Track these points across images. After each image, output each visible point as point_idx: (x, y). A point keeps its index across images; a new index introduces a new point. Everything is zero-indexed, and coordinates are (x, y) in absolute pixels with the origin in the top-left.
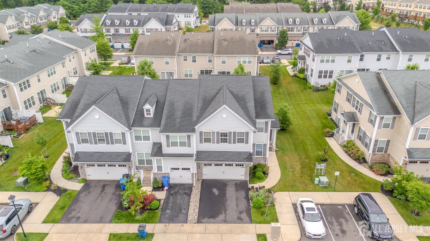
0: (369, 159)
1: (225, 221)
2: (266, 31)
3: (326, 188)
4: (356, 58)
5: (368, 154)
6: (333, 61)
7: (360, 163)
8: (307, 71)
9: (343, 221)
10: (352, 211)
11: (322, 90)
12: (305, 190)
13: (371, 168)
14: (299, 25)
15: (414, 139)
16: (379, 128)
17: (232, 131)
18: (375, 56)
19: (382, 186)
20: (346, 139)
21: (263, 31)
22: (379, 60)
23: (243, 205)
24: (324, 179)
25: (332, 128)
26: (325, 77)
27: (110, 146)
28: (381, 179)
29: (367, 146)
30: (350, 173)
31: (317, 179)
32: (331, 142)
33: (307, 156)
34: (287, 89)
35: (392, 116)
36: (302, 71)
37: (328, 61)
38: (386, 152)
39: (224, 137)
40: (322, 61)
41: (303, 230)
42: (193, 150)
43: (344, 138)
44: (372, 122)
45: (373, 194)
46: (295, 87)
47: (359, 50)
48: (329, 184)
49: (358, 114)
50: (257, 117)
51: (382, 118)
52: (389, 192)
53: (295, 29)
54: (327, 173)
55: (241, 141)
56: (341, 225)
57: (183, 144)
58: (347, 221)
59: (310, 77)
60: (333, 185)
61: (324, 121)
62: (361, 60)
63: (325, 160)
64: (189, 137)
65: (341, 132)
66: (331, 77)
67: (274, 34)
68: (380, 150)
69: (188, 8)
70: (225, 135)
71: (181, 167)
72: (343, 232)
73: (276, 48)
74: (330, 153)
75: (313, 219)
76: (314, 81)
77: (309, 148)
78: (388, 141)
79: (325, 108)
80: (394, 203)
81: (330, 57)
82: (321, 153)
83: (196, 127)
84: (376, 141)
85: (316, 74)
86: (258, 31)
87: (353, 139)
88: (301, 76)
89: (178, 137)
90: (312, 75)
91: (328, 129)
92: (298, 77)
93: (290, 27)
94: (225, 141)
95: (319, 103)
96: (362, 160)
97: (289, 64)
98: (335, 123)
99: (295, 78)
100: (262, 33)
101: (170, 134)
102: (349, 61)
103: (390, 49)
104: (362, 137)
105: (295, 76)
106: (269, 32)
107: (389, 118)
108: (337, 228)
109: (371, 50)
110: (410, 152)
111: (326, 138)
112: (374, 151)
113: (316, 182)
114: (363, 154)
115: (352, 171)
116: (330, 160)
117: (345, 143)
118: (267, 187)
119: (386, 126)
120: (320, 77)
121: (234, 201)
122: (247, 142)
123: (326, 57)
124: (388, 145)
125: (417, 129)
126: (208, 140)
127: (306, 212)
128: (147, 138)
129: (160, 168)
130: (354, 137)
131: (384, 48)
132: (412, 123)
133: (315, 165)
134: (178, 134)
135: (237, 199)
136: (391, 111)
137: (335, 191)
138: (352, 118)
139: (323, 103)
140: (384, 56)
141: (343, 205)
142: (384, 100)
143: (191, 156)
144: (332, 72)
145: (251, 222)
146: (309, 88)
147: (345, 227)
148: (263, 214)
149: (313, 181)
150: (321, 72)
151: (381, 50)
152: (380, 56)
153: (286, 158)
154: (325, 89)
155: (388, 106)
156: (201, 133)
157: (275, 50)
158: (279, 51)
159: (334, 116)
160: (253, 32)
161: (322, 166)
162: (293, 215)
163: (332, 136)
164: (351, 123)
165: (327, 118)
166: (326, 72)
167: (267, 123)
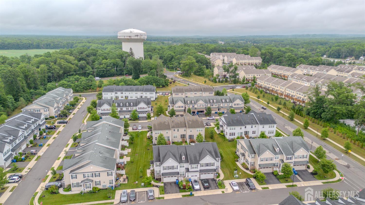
0: (249, 168)
1: (212, 189)
2: (200, 106)
3: (238, 178)
4: (243, 127)
5: (249, 167)
6: (235, 129)
7: (247, 170)
8: (224, 132)
9: (243, 186)
10: (245, 183)
11: (232, 141)
12: (232, 179)
13: (250, 171)
14: (216, 103)
15: (260, 161)
16: (251, 158)
17: (210, 162)
18: (250, 126)
19: (253, 176)
20: (242, 162)
21: (198, 106)
22: (252, 127)
23: (215, 185)
24: (237, 176)
25: (237, 158)
26: (232, 135)
27: (173, 170)
28: (253, 174)
29: (248, 164)
30: (244, 173)
31: (235, 176)
32: (238, 163)
33: (231, 169)
34: (217, 141)
35: (254, 155)
36: (222, 132)
37: (232, 129)
38: (254, 166)
39: (207, 165)
40: (230, 129)
41: (233, 189)
42: (198, 169)
43: (241, 162)
44: (249, 157)
45: (251, 179)
46: (220, 140)
47: (244, 124)
48: (238, 177)
49: (245, 153)
50: (216, 157)
51: (251, 155)
52: (255, 177)
53: (214, 105)
54: (238, 174)
55: (212, 165)
56: (242, 187)
57: (196, 168)
58: (244, 186)
59: (226, 135)
60: (240, 177)
61: (234, 155)
62: (245, 128)
63: (237, 170)
64: (197, 165)
65: (240, 160)
66: (234, 135)
67: (204, 108)
68: (252, 165)
69: (151, 89)
70: (207, 164)
71: (194, 175)
72: (243, 189)
73: (205, 115)
74: (238, 167)
75: (235, 186)
76: (228, 137)
77: (231, 166)
78: (254, 162)
79: (234, 149)
80: (256, 180)
81: (233, 127)
82: (235, 167)
83: (200, 162)
84: (251, 162)
85: (228, 134)
86: (196, 106)
87: (244, 162)
88: (222, 134)
89: (194, 166)
90: (227, 134)
91: (236, 159)
92: (221, 134)
93: (212, 104)
94: (207, 166)
95: (231, 147)
96: (247, 169)
97: (215, 126)
98: (238, 156)
99: (220, 135)
100: (198, 107)
101: (192, 165)
102: (241, 129)
103: (255, 123)
104: (247, 161)
105: (219, 134)
106: (201, 107)
107: (253, 155)
108: (242, 188)
109: (249, 124)
110: (260, 165)
111: (236, 162)
112: (250, 166)
113: (235, 177)
114: (248, 167)
115: (245, 172)
116: (238, 170)
117: (242, 164)
118: (221, 179)
119: (253, 158)
120: (230, 135)
121: (212, 184)
122: (214, 166)
123: (232, 127)
124: (254, 163)
125: (260, 158)
126: (202, 166)
127: (233, 184)
128: (183, 167)
129: (188, 176)
130: (245, 161)
131: (253, 123)
132: (259, 157)
133: (234, 172)
134: (194, 165)
135: (213, 183)
136: (253, 153)
137: (240, 179)
138: (243, 155)
139: (233, 147)
140: (254, 126)
141: (243, 182)
142: (252, 149)
143: (198, 171)
144: (234, 133)
145: (219, 189)
146: (227, 140)
147: (244, 187)
148: (222, 186)
149: (234, 176)
150: (230, 133)
151: (253, 124)
152: (252, 126)
153: (224, 170)
154: (233, 140)
155: (253, 152)
156: (201, 164)
157: (205, 116)
158: (208, 118)
159: (237, 153)
160: (193, 107)
161: (236, 172)
162: (230, 186)
163: (238, 161)
164: (243, 157)
165: (235, 154)
166: (232, 133)
167: (218, 159)
